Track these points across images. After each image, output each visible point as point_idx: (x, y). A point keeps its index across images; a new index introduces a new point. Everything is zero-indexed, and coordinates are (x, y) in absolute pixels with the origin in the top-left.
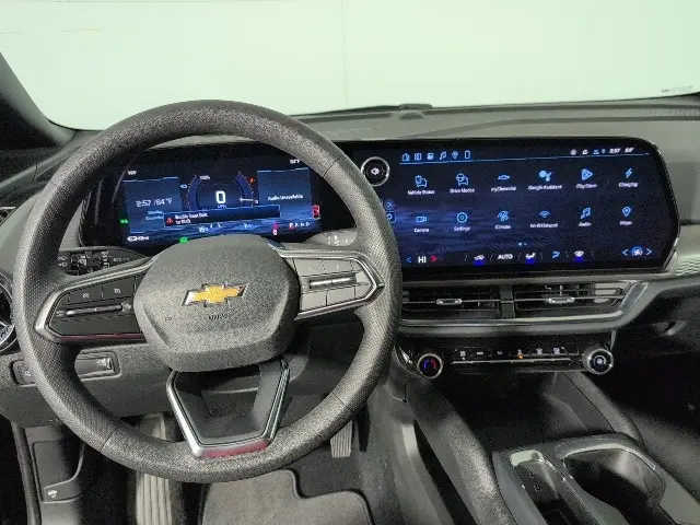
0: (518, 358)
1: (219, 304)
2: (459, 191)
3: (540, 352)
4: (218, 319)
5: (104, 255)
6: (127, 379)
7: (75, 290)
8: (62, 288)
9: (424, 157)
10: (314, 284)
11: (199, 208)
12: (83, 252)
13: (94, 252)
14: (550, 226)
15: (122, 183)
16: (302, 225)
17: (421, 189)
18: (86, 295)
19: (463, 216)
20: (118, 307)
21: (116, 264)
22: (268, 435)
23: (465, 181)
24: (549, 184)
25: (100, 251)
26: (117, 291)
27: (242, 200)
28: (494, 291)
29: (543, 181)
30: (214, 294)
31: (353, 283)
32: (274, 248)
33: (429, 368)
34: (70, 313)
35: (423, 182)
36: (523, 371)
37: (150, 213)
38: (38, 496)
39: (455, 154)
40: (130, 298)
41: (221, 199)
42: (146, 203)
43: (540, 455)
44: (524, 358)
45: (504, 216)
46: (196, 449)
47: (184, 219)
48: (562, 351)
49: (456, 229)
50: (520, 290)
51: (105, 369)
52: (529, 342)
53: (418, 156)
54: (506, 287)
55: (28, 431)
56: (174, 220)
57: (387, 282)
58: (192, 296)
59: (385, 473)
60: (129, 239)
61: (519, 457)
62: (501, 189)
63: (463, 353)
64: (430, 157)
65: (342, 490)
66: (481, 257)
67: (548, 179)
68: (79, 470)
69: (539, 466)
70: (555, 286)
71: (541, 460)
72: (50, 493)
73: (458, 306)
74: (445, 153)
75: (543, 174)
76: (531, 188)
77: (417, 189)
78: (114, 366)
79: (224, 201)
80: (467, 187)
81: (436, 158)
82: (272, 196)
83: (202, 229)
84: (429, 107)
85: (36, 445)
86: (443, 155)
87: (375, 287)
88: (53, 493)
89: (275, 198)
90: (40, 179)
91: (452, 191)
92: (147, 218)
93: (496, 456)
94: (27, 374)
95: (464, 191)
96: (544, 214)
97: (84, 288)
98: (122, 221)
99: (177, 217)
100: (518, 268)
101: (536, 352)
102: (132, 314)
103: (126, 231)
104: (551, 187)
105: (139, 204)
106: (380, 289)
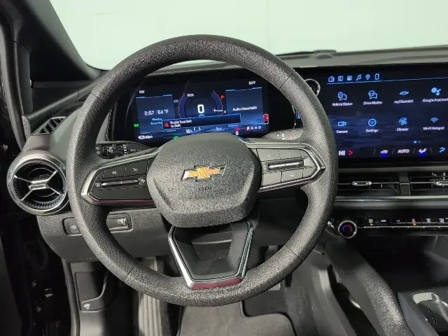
0: (413, 225)
1: (205, 180)
2: (370, 103)
3: (429, 221)
4: (205, 190)
5: (125, 147)
6: (136, 233)
7: (108, 168)
8: (98, 167)
9: (345, 79)
10: (272, 167)
11: (186, 116)
12: (111, 145)
13: (117, 144)
14: (439, 129)
15: (135, 100)
16: (256, 128)
17: (343, 101)
18: (114, 173)
19: (373, 122)
20: (136, 181)
21: (132, 152)
22: (240, 274)
23: (375, 96)
24: (438, 97)
25: (122, 144)
26: (135, 170)
27: (215, 110)
28: (395, 176)
29: (434, 96)
30: (203, 173)
31: (301, 166)
32: (243, 142)
33: (347, 230)
34: (104, 184)
35: (344, 97)
36: (415, 234)
37: (154, 119)
38: (78, 307)
39: (368, 76)
40: (144, 175)
41: (201, 110)
42: (151, 113)
43: (437, 296)
44: (417, 225)
45: (403, 121)
46: (189, 282)
47: (176, 124)
48: (445, 221)
49: (367, 131)
50: (413, 176)
51: (122, 225)
52: (421, 213)
53: (340, 78)
54: (403, 173)
55: (73, 265)
56: (170, 124)
57: (327, 166)
58: (187, 175)
59: (304, 303)
60: (139, 137)
61: (419, 298)
62: (403, 102)
63: (371, 221)
64: (349, 78)
65: (274, 313)
66: (385, 152)
67: (438, 94)
68: (103, 291)
69: (436, 305)
70: (440, 173)
71: (438, 301)
72: (85, 306)
73: (368, 186)
74: (360, 75)
75: (434, 90)
76: (424, 100)
77: (339, 102)
78: (128, 223)
79: (203, 112)
80: (376, 100)
81: (354, 79)
82: (236, 108)
83: (188, 131)
84: (335, 51)
85: (77, 275)
86: (359, 77)
87: (319, 168)
88: (87, 306)
89: (238, 109)
90: (80, 100)
91: (365, 103)
92: (152, 123)
93: (401, 296)
94: (74, 227)
95: (374, 103)
96: (434, 120)
97: (113, 167)
98: (136, 125)
99: (171, 123)
100: (413, 159)
101: (426, 221)
102: (145, 186)
103: (137, 131)
104: (439, 100)
105: (146, 113)
106: (322, 171)
